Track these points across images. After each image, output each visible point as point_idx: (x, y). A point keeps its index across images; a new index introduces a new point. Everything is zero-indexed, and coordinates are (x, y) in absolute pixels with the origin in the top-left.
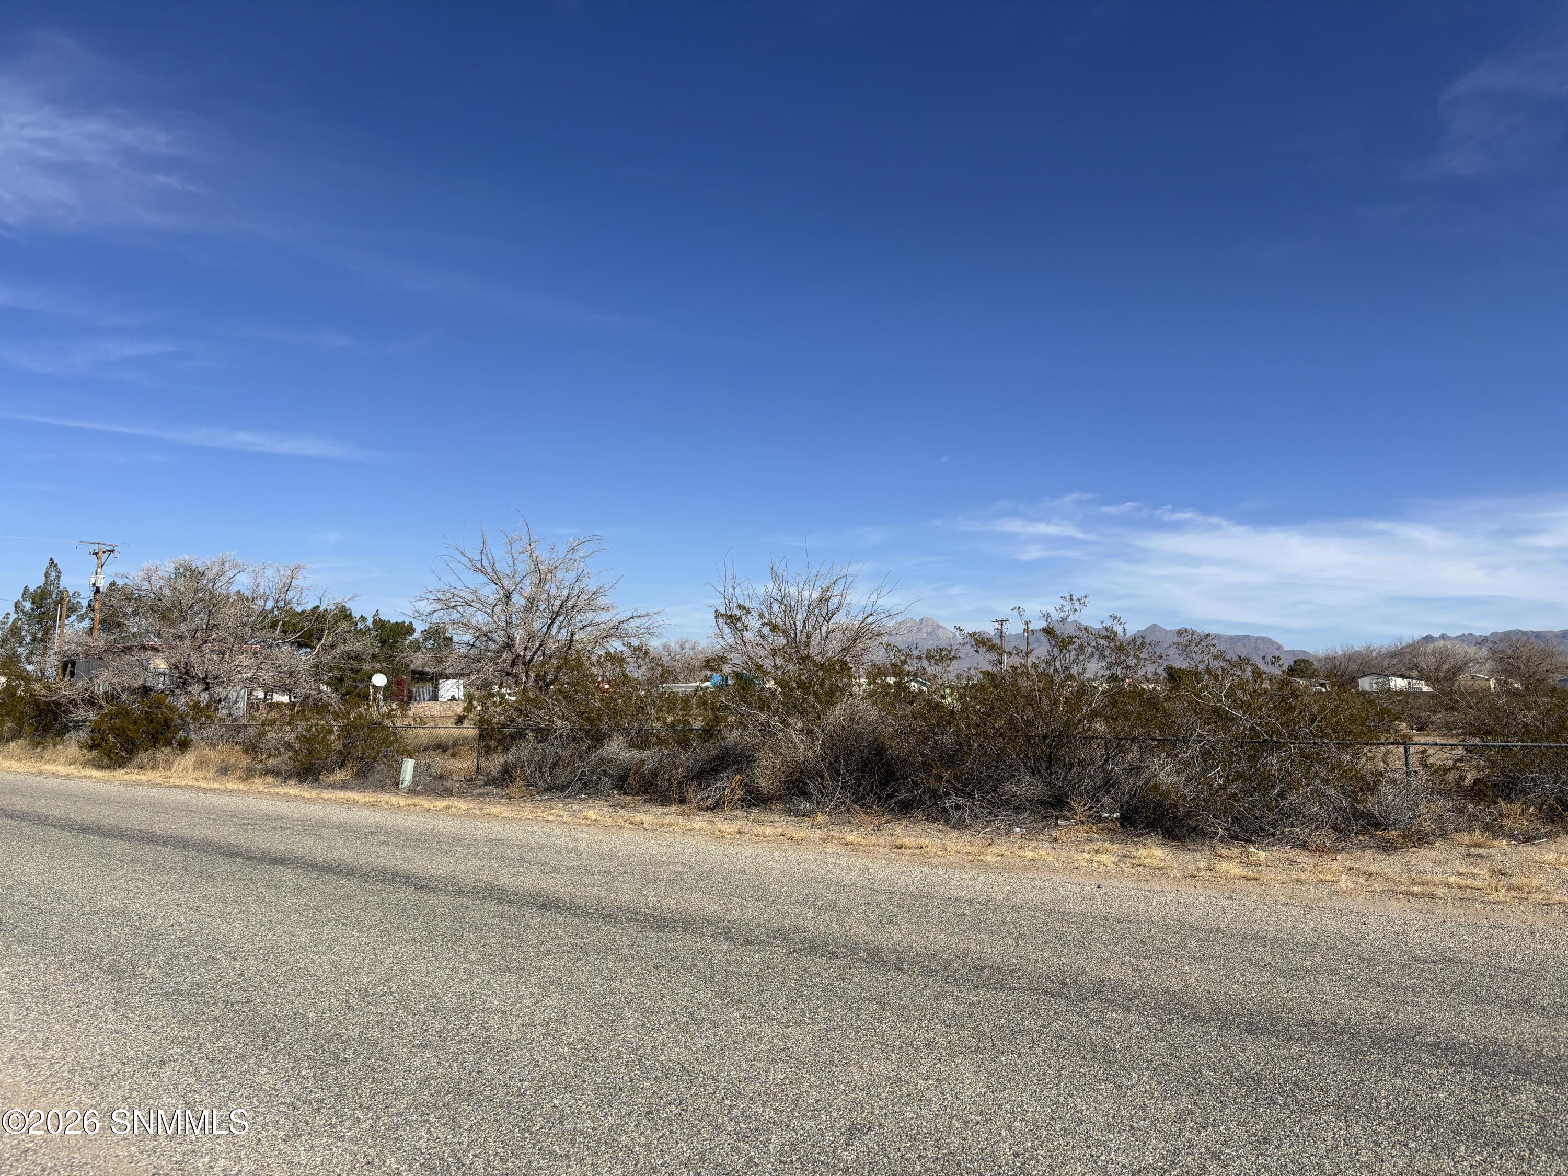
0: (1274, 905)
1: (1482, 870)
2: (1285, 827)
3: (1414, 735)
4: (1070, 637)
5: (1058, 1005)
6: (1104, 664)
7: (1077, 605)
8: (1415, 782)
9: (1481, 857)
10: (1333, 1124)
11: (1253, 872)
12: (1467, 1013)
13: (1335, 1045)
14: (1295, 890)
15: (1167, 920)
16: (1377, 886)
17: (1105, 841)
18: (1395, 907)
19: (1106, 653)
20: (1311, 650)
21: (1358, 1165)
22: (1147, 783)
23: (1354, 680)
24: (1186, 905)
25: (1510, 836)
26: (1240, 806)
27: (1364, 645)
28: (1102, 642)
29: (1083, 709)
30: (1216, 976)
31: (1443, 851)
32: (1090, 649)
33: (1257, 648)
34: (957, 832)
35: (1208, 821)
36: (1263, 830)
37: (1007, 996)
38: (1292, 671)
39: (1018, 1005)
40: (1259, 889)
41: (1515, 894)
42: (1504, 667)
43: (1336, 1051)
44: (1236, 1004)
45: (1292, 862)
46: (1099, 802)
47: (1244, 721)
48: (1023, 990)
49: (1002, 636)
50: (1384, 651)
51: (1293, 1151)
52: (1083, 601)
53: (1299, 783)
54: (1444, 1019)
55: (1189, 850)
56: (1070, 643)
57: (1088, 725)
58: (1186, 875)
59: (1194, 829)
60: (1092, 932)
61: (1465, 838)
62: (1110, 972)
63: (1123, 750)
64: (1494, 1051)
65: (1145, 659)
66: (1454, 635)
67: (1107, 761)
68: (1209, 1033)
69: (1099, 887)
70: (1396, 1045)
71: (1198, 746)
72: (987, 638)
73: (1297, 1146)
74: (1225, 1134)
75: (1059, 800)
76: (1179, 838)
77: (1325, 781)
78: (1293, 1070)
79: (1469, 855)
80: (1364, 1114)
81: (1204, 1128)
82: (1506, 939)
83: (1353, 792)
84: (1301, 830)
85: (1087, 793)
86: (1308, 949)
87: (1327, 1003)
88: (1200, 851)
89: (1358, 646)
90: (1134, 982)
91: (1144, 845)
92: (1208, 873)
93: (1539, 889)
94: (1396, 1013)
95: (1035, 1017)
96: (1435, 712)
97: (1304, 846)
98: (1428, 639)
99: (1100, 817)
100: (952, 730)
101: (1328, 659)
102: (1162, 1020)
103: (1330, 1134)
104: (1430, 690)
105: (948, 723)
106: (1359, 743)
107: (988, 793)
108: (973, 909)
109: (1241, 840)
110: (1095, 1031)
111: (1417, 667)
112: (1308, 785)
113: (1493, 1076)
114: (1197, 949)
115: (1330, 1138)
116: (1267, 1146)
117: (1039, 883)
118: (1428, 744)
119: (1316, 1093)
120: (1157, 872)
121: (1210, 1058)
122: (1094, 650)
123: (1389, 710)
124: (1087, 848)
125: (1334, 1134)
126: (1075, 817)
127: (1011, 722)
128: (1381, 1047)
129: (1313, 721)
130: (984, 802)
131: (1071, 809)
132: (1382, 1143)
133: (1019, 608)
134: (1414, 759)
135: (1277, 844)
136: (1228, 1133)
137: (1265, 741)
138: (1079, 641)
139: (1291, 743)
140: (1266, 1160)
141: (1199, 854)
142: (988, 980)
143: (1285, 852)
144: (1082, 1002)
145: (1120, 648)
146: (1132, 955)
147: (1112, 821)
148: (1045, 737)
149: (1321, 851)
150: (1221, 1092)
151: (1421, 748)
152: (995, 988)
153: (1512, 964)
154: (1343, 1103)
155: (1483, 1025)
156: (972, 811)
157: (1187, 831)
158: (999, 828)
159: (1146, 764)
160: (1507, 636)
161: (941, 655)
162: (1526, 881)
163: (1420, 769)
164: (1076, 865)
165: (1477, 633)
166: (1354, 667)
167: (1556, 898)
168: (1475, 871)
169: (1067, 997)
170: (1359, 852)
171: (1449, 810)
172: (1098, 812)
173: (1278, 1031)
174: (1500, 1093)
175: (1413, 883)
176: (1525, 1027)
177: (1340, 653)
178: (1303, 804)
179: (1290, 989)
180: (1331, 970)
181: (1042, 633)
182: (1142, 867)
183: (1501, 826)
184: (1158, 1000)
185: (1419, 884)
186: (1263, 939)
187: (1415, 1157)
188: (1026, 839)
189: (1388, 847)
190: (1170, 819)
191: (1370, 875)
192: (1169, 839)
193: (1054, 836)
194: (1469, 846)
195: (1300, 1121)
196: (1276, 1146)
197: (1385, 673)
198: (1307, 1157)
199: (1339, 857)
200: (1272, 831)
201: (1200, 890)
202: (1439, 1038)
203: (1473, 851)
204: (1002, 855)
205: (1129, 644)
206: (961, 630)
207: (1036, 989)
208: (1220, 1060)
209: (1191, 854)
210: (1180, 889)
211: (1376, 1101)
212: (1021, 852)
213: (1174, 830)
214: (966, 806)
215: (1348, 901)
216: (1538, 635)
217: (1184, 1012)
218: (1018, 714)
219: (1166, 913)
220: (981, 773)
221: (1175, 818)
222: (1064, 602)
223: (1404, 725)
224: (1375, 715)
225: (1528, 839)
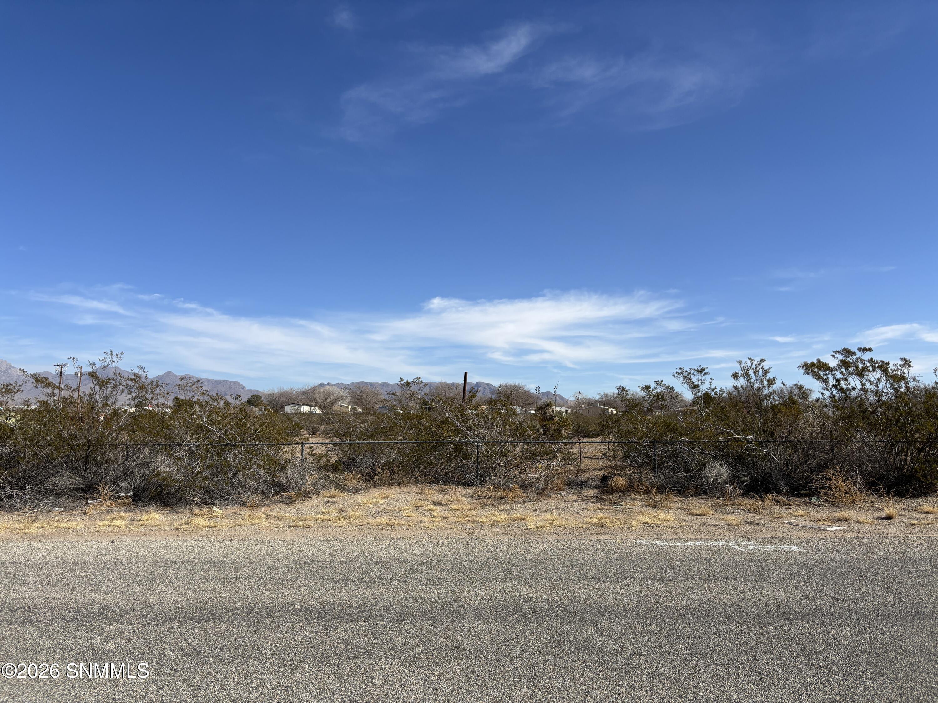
0: (224, 541)
1: (333, 510)
2: (235, 494)
3: (310, 437)
4: (108, 379)
5: (71, 627)
6: (130, 396)
7: (115, 359)
8: (305, 464)
9: (334, 502)
10: (239, 668)
11: (214, 523)
12: (318, 589)
13: (247, 620)
14: (237, 531)
15: (156, 559)
16: (281, 524)
17: (120, 511)
18: (289, 535)
19: (132, 390)
20: (261, 390)
21: (251, 689)
22: (152, 473)
23: (283, 407)
24: (170, 548)
25: (348, 490)
26: (209, 484)
27: (289, 388)
28: (130, 382)
29: (113, 426)
30: (183, 590)
31: (316, 501)
32: (121, 387)
33: (230, 388)
34: (9, 514)
35: (190, 493)
36: (222, 497)
37: (33, 627)
38: (249, 402)
39: (42, 632)
40: (216, 533)
41: (347, 521)
42: (356, 401)
43: (247, 623)
44: (193, 606)
45: (237, 514)
46: (119, 486)
47: (217, 433)
48: (46, 621)
49: (61, 375)
50: (299, 391)
51: (215, 690)
52: (120, 356)
53: (244, 468)
54: (305, 594)
55: (176, 512)
56: (108, 383)
57: (115, 436)
58: (172, 528)
59: (180, 500)
60: (103, 573)
61: (327, 493)
62: (111, 600)
63: (139, 452)
64: (328, 608)
65: (157, 394)
66: (334, 384)
67: (126, 460)
68: (173, 628)
69: (112, 542)
70: (279, 614)
71: (187, 448)
72: (45, 378)
73: (218, 687)
74: (174, 689)
75: (90, 487)
76: (170, 506)
77: (259, 466)
78: (221, 640)
79: (328, 502)
80: (257, 658)
81: (162, 689)
82: (341, 546)
83: (274, 471)
84: (243, 495)
85: (111, 481)
86: (238, 565)
87: (245, 596)
88: (183, 512)
89: (286, 388)
90: (128, 603)
91: (147, 512)
92: (187, 526)
93: (359, 517)
94: (282, 596)
95: (53, 638)
96: (321, 425)
97: (244, 505)
98: (322, 385)
99: (118, 496)
100: (11, 442)
101: (270, 395)
102: (143, 625)
103: (237, 674)
104: (321, 412)
105: (9, 437)
106: (279, 444)
107: (37, 485)
108: (14, 568)
109: (209, 504)
110: (97, 640)
111: (315, 400)
112: (250, 469)
113: (326, 622)
114: (173, 575)
115: (236, 677)
116: (200, 691)
117: (68, 544)
118: (313, 444)
119: (232, 651)
120: (154, 528)
121: (171, 643)
122: (124, 388)
123: (299, 424)
124: (107, 517)
125: (240, 674)
126: (100, 497)
127: (59, 436)
128: (272, 617)
129: (255, 432)
130: (32, 492)
131: (98, 492)
132: (265, 673)
133: (74, 358)
134: (307, 451)
135: (229, 505)
136: (177, 689)
137: (228, 444)
138: (114, 382)
139: (242, 445)
140: (198, 700)
141: (182, 515)
142: (20, 618)
143: (234, 509)
144: (89, 623)
145: (142, 387)
146: (130, 586)
147: (127, 498)
148: (84, 445)
149: (253, 507)
150: (176, 664)
151: (310, 446)
152: (25, 623)
153: (342, 559)
154: (246, 654)
155: (324, 595)
156: (22, 498)
157: (176, 501)
158: (43, 509)
159: (153, 460)
160: (358, 385)
161: (6, 389)
162: (353, 513)
163: (308, 457)
164: (98, 529)
165: (344, 383)
166: (283, 400)
167: (366, 521)
168: (330, 511)
169: (79, 621)
170: (273, 505)
171: (321, 479)
172: (117, 493)
173: (215, 618)
174: (328, 631)
175: (300, 520)
176: (344, 593)
177: (276, 392)
178: (246, 480)
179: (226, 591)
180: (250, 576)
181: (88, 376)
182: (144, 526)
183: (345, 486)
184: (142, 612)
185: (302, 520)
186: (215, 563)
187: (282, 677)
188: (63, 515)
189: (288, 501)
190: (165, 494)
191: (278, 518)
192: (164, 506)
193: (84, 511)
194: (328, 497)
195: (221, 670)
196: (205, 689)
197: (299, 403)
198: (223, 692)
199: (263, 509)
200: (227, 497)
201: (180, 537)
202: (302, 606)
203: (330, 499)
204: (43, 528)
205: (148, 385)
206: (24, 372)
207: (57, 618)
208: (177, 644)
209: (177, 515)
210: (167, 538)
211: (265, 649)
212: (57, 524)
213: (167, 501)
214: (18, 495)
215: (264, 534)
216: (372, 384)
217: (159, 617)
218: (65, 431)
219: (157, 554)
220: (32, 472)
221: (168, 493)
222: (106, 356)
223: (306, 432)
224: (291, 427)
225: (356, 491)
